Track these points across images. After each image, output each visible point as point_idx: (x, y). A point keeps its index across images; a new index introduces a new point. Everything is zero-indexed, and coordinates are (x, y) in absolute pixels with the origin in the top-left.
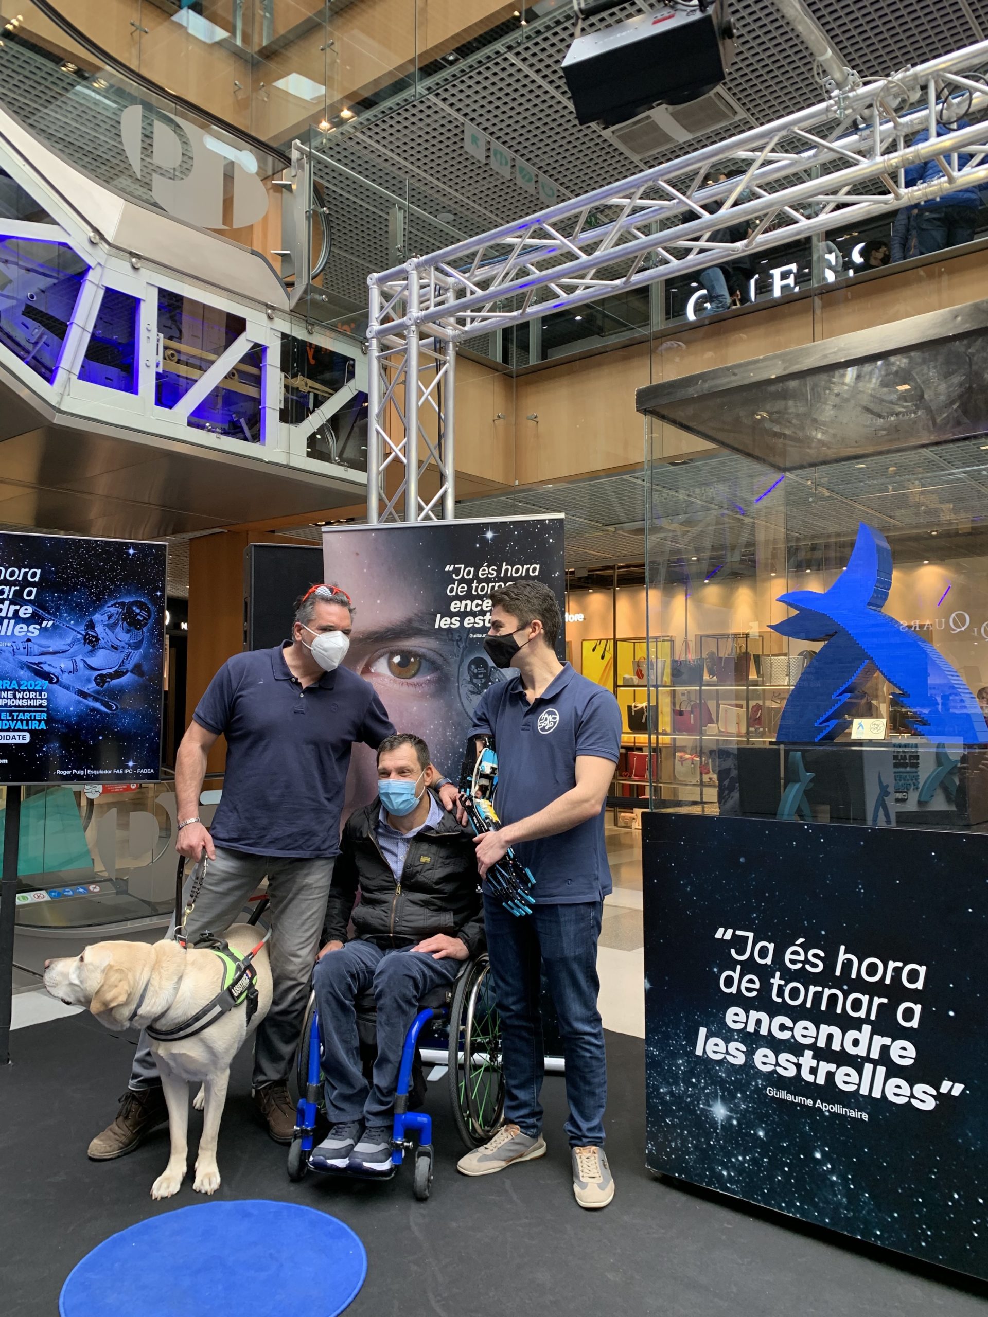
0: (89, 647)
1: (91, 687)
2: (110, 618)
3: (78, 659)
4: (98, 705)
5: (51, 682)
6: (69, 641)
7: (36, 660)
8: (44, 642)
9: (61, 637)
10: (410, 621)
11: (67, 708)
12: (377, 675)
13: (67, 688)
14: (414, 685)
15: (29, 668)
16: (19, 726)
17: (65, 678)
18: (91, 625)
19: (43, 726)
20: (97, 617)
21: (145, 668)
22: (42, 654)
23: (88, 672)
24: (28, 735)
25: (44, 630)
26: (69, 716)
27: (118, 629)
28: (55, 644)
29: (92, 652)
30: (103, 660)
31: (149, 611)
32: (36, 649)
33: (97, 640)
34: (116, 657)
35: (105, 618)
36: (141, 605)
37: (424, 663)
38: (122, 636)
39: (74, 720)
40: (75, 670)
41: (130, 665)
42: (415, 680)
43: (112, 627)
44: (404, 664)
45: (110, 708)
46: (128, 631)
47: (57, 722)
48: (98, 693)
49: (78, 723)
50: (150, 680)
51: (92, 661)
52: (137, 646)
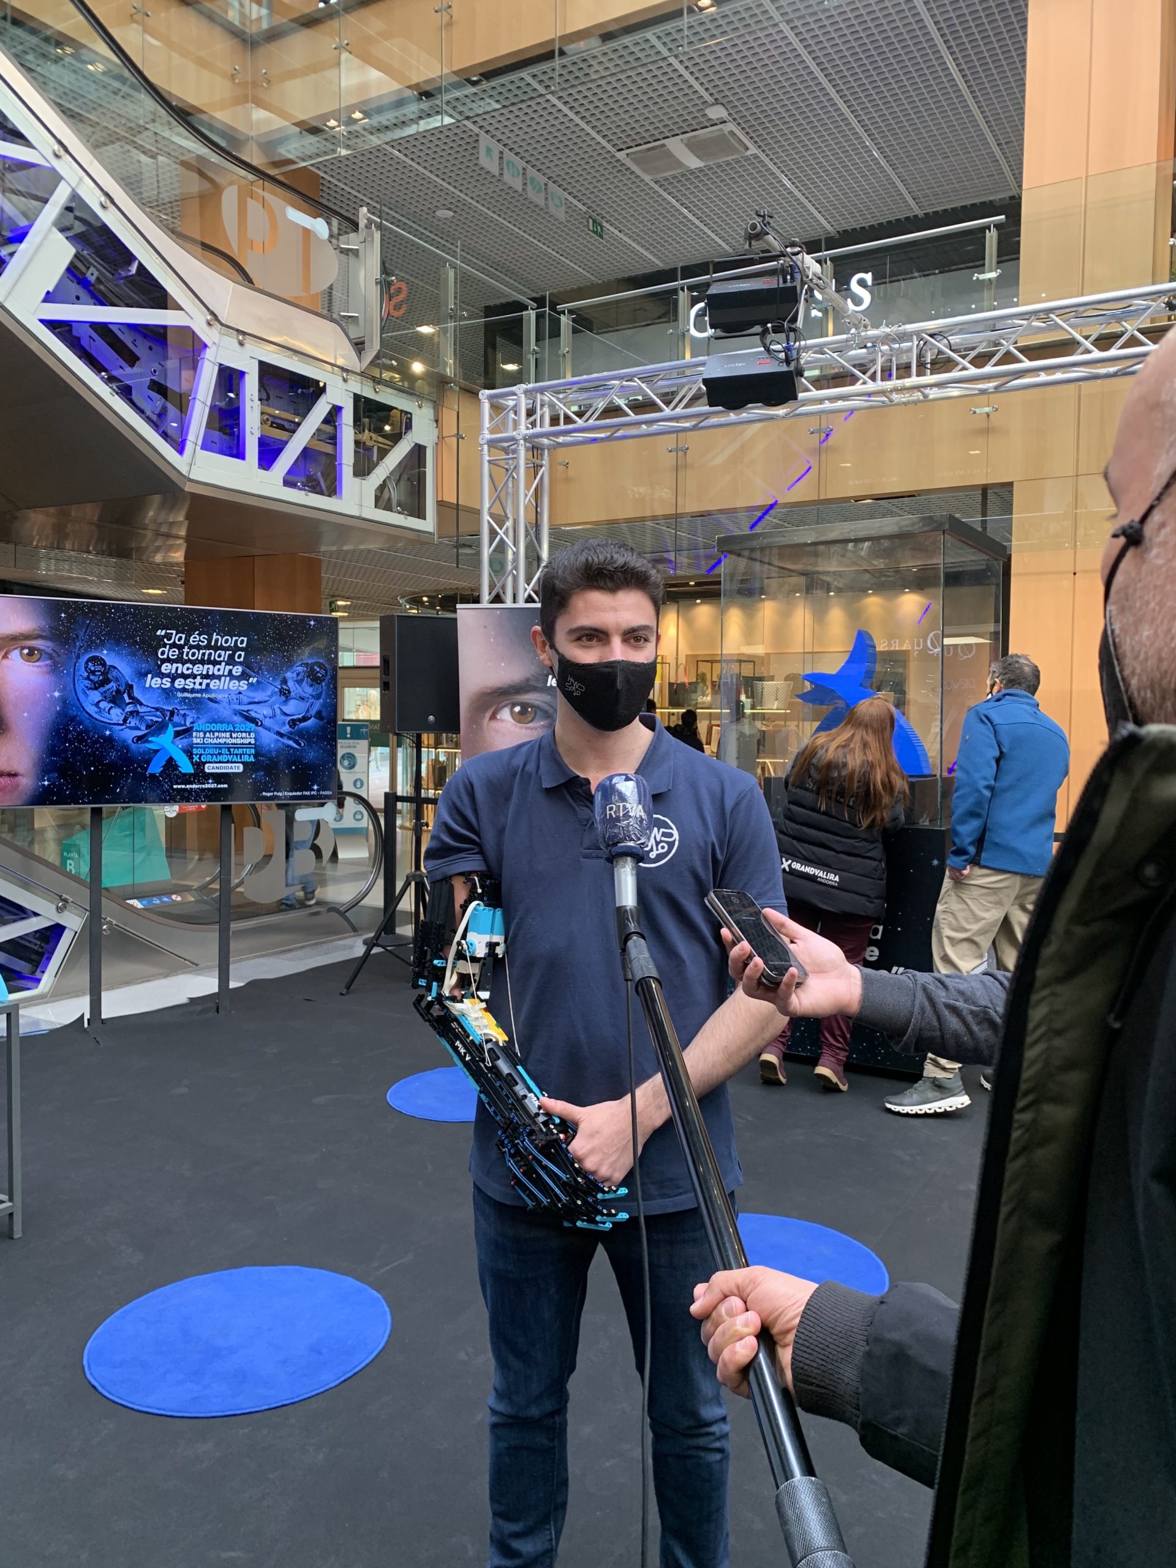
0: (283, 698)
1: (286, 729)
2: (298, 675)
3: (276, 707)
4: (291, 743)
5: (257, 725)
6: (269, 693)
7: (246, 708)
8: (251, 694)
9: (263, 690)
10: (528, 680)
11: (269, 745)
12: (502, 720)
13: (269, 729)
14: (531, 729)
15: (241, 714)
16: (235, 759)
17: (267, 722)
18: (285, 681)
19: (252, 759)
20: (289, 675)
21: (324, 714)
22: (250, 703)
23: (283, 717)
24: (241, 766)
25: (250, 685)
26: (270, 751)
27: (304, 684)
28: (259, 696)
29: (286, 702)
30: (294, 708)
31: (326, 670)
32: (246, 700)
33: (289, 692)
34: (304, 706)
35: (295, 675)
36: (320, 665)
37: (539, 713)
38: (308, 690)
39: (274, 754)
40: (274, 716)
41: (313, 712)
42: (531, 725)
43: (299, 682)
44: (523, 712)
45: (299, 744)
46: (311, 686)
47: (262, 756)
48: (291, 733)
49: (277, 757)
50: (328, 723)
51: (286, 709)
52: (318, 697)
